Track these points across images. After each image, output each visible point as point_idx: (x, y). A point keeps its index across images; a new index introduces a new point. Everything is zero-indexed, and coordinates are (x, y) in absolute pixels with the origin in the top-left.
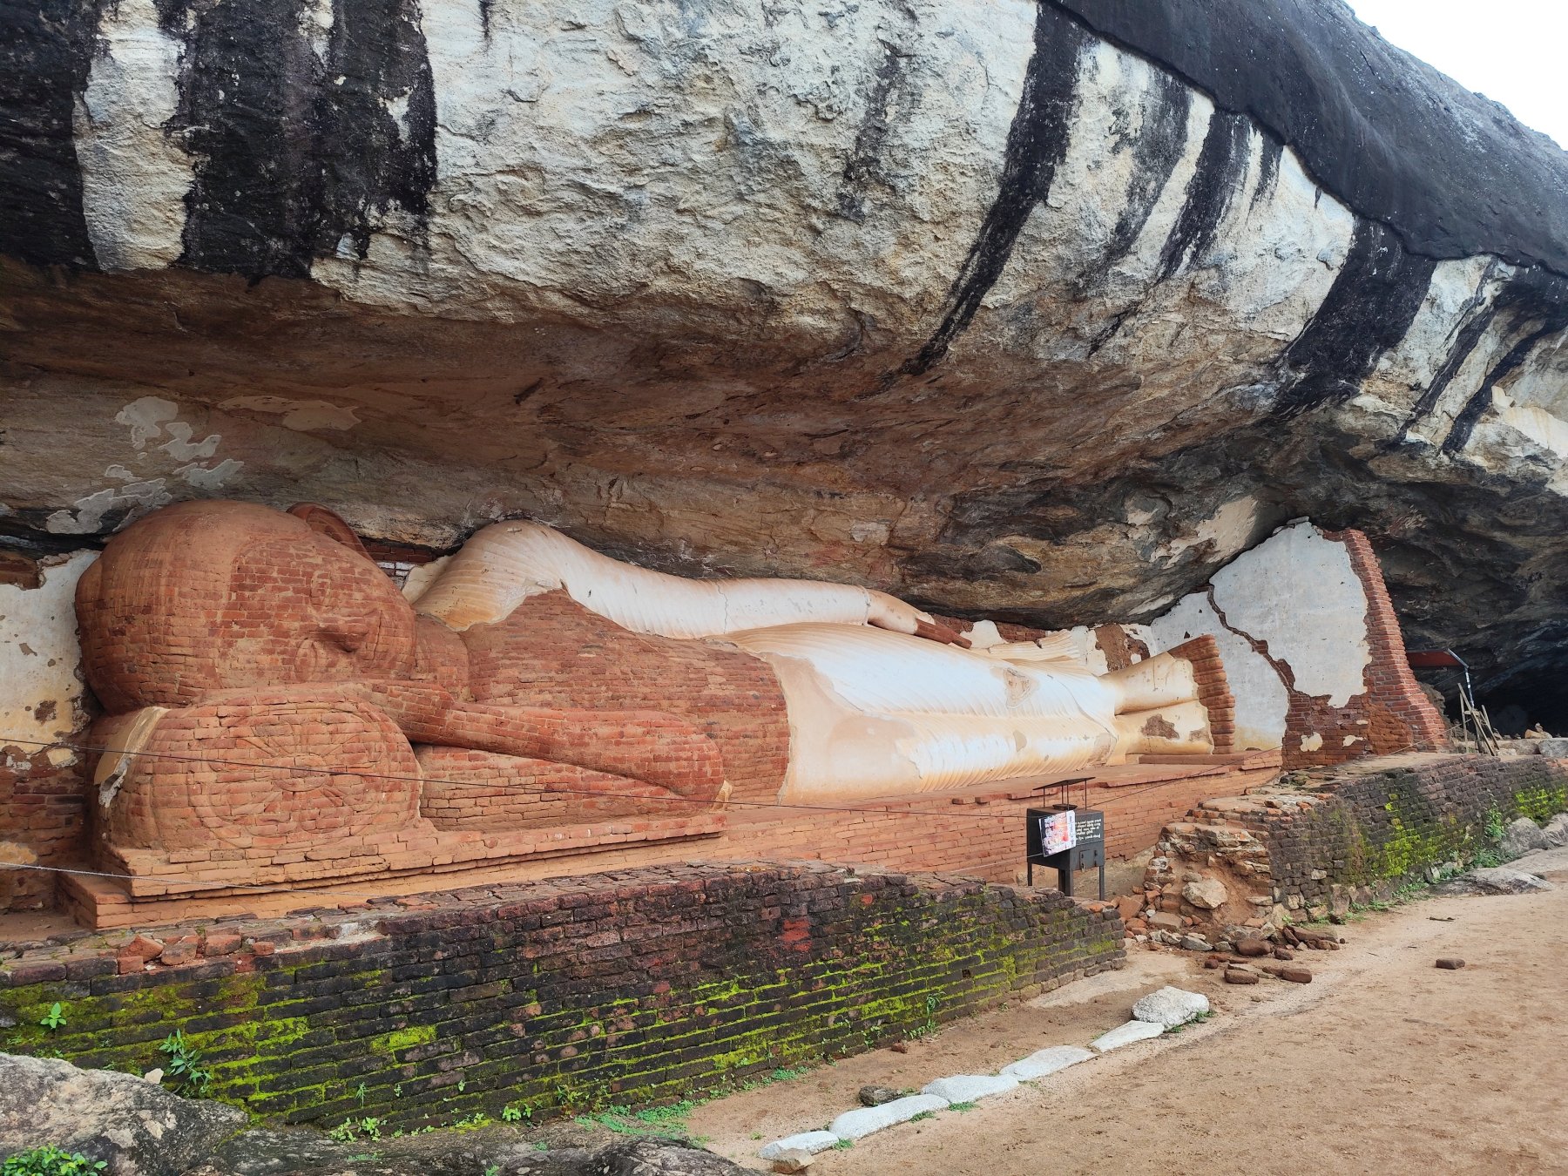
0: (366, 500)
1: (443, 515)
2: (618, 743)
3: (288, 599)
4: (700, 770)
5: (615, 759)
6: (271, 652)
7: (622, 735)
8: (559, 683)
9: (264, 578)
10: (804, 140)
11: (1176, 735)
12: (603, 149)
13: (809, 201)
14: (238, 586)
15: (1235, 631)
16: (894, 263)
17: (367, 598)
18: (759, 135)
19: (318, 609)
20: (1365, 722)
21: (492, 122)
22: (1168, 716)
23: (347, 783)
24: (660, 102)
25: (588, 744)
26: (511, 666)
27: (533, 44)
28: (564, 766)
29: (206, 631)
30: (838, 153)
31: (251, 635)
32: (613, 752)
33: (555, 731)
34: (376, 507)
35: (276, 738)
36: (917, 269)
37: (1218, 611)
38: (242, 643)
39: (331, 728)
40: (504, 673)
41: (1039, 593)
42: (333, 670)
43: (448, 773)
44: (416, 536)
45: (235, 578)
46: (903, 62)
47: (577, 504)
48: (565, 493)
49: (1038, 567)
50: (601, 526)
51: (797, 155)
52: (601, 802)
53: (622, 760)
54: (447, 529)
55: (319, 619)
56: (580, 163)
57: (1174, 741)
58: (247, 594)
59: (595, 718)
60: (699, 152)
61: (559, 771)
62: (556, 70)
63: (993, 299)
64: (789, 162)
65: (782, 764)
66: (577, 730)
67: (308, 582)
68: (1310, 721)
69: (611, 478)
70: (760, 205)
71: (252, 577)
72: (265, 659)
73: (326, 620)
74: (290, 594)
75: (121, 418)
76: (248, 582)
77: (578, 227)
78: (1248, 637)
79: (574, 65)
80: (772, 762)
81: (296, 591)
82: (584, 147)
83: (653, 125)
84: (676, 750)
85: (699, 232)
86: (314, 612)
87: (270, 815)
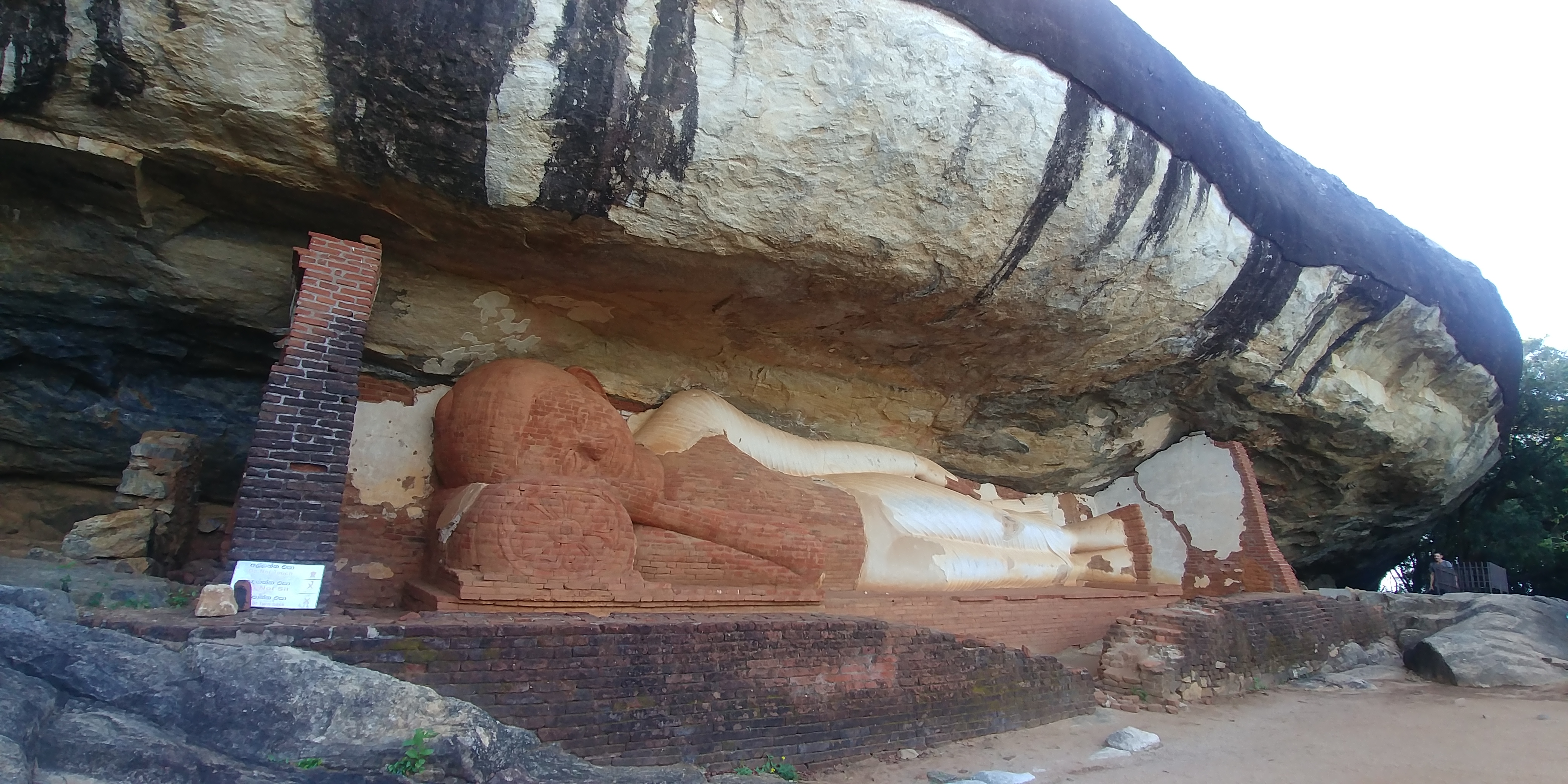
0: (609, 369)
1: (654, 382)
2: (760, 535)
3: (562, 423)
4: (811, 557)
5: (757, 546)
6: (549, 455)
7: (762, 530)
8: (720, 495)
9: (550, 409)
10: (920, 152)
11: (1111, 570)
12: (795, 149)
13: (918, 190)
14: (534, 412)
15: (1152, 504)
16: (967, 234)
17: (609, 427)
18: (893, 147)
19: (579, 432)
20: (1240, 570)
21: (731, 129)
22: (1106, 556)
23: (593, 542)
24: (834, 123)
25: (740, 534)
26: (691, 481)
27: (761, 84)
28: (725, 547)
29: (513, 438)
30: (940, 162)
31: (539, 444)
32: (757, 541)
33: (720, 523)
34: (613, 374)
35: (554, 507)
36: (980, 239)
37: (1141, 490)
38: (532, 447)
39: (586, 504)
40: (685, 485)
41: (1026, 467)
42: (584, 471)
43: (651, 544)
44: (635, 395)
45: (533, 407)
46: (984, 110)
47: (736, 382)
48: (730, 375)
49: (1028, 450)
50: (749, 398)
51: (915, 161)
52: (746, 573)
53: (762, 546)
54: (655, 391)
55: (580, 437)
56: (780, 157)
57: (1110, 573)
58: (539, 417)
59: (746, 517)
60: (854, 155)
61: (722, 549)
62: (773, 99)
63: (1026, 263)
64: (910, 165)
65: (859, 562)
66: (734, 524)
67: (576, 414)
68: (1202, 567)
69: (760, 367)
70: (888, 191)
71: (543, 407)
72: (546, 460)
73: (584, 439)
74: (564, 419)
75: (477, 303)
76: (540, 410)
77: (773, 197)
78: (1160, 509)
79: (784, 97)
80: (852, 561)
81: (568, 418)
82: (784, 147)
83: (828, 136)
84: (797, 543)
85: (848, 205)
86: (577, 433)
87: (545, 556)
